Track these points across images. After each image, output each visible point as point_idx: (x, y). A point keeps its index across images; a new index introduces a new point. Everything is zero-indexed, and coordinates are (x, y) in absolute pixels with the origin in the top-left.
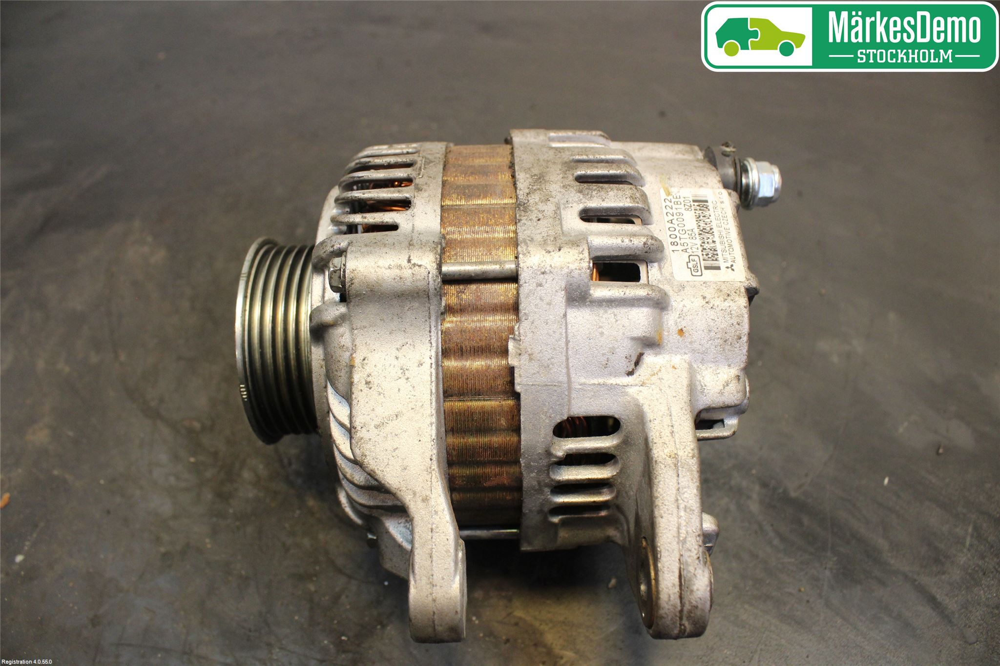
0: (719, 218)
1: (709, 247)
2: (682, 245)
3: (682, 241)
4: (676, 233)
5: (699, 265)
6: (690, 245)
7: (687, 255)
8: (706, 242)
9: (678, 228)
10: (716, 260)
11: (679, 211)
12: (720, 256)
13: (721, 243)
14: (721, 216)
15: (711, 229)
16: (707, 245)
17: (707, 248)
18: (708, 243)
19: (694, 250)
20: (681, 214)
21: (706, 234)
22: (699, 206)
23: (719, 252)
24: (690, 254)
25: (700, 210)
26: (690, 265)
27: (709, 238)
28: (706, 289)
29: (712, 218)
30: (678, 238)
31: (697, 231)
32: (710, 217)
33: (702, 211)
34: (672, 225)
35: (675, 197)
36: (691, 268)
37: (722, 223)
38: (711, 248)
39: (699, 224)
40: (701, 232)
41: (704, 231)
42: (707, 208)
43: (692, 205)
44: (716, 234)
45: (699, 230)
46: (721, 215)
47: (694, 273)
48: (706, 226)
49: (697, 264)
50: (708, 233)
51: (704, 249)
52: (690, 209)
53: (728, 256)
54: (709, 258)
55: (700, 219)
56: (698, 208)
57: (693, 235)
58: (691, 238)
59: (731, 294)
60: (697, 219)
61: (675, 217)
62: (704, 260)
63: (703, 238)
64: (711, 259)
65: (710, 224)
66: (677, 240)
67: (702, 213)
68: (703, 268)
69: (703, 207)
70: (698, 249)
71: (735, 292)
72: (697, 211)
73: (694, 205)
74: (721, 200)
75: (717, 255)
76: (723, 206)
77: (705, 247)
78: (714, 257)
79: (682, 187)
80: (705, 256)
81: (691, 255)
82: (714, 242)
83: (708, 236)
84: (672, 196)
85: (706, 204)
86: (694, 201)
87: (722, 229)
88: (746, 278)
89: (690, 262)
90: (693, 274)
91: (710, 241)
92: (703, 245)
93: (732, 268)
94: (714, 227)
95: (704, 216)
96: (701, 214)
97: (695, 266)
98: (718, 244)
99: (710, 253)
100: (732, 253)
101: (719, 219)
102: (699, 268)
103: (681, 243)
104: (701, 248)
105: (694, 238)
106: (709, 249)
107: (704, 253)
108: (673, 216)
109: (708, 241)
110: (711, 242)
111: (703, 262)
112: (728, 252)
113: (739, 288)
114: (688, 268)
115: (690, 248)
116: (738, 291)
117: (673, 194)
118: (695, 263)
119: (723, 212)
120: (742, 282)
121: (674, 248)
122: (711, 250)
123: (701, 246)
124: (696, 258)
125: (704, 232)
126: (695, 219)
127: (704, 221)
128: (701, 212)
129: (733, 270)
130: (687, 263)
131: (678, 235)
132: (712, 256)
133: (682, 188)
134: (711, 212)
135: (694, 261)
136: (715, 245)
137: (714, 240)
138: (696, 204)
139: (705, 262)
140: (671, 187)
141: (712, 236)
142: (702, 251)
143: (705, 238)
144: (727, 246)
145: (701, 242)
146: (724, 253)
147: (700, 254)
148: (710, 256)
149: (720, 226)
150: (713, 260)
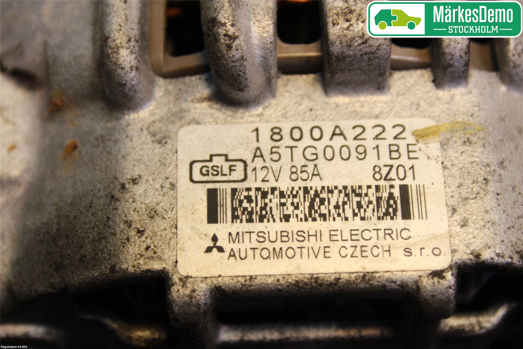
0: (359, 237)
1: (270, 205)
2: (274, 150)
3: (285, 153)
4: (307, 141)
5: (219, 178)
6: (276, 166)
7: (248, 157)
8: (283, 200)
9: (320, 145)
10: (235, 217)
11: (371, 154)
12: (245, 227)
13: (284, 235)
14: (363, 242)
15: (322, 215)
16: (276, 201)
17: (267, 201)
18: (283, 204)
19: (261, 174)
20: (361, 156)
21: (307, 204)
22: (391, 196)
23: (257, 226)
24: (249, 162)
25: (379, 199)
26: (218, 161)
27: (297, 208)
28: (158, 186)
29: (357, 223)
30: (293, 143)
31: (316, 184)
32: (358, 219)
33: (375, 202)
34: (328, 133)
35: (411, 148)
36: (211, 160)
37: (344, 244)
38: (268, 209)
39: (336, 192)
40: (312, 192)
41: (317, 200)
42: (387, 214)
43: (392, 183)
44: (310, 226)
45: (319, 189)
46: (370, 244)
47: (197, 167)
48: (331, 207)
49: (222, 175)
50: (311, 207)
51: (264, 195)
52: (378, 176)
53: (247, 245)
54: (241, 202)
55: (352, 196)
56: (385, 195)
57: (304, 176)
58: (294, 170)
59: (143, 239)
60: (349, 188)
61: (353, 144)
62: (234, 191)
63: (295, 196)
64: (236, 204)
65: (339, 215)
66: (287, 141)
67: (370, 202)
68: (211, 186)
69: (389, 206)
70: (263, 181)
71: (147, 248)
72: (373, 190)
73: (392, 187)
74: (416, 251)
75: (250, 220)
76: (398, 253)
77: (270, 196)
78: (243, 213)
79: (445, 168)
80: (246, 193)
81: (246, 165)
82: (287, 218)
83: (301, 208)
84: (414, 142)
85: (399, 213)
86: (404, 189)
87: (326, 240)
88: (187, 277)
89: (227, 160)
90: (194, 165)
91: (290, 210)
92: (277, 193)
93: (215, 250)
94: (330, 224)
95: (359, 205)
96: (366, 199)
97: (217, 171)
98: (280, 226)
99: (253, 205)
100: (257, 255)
101: (354, 237)
102: (210, 178)
103: (278, 147)
104: (266, 187)
105: (294, 176)
106: (266, 204)
107: (252, 193)
108: (355, 139)
109: (289, 204)
110: (286, 212)
111: (228, 187)
112: (260, 246)
113: (160, 258)
114: (211, 156)
115: (267, 164)
116: (150, 253)
117: (421, 145)
118: (226, 171)
119: (375, 251)
120: (176, 266)
121: (265, 134)
122: (262, 209)
123: (273, 190)
124: (238, 174)
125: (313, 200)
126: (349, 183)
127: (344, 203)
128: (374, 199)
129: (209, 250)
130: (226, 156)
131: (301, 145)
132: (245, 209)
133: (440, 166)
134: (373, 223)
135: (231, 170)
136: (278, 220)
137: (291, 219)
138: (396, 192)
139: (229, 191)
140: (442, 145)
141: (301, 216)
142: (258, 189)
143: (296, 200)
144: (278, 245)
145: (284, 189)
146: (254, 236)
147: (251, 183)
148: (245, 204)
149: (335, 238)
150: (234, 210)
